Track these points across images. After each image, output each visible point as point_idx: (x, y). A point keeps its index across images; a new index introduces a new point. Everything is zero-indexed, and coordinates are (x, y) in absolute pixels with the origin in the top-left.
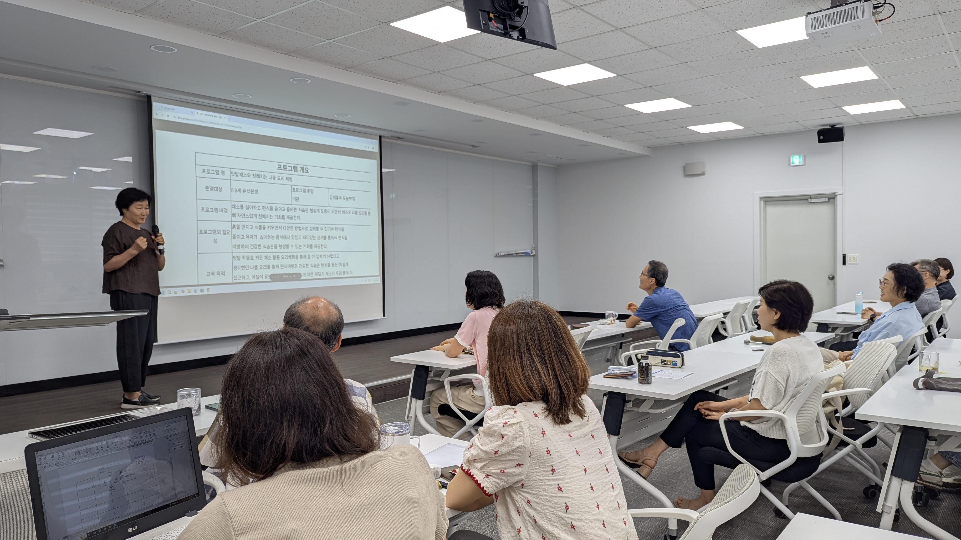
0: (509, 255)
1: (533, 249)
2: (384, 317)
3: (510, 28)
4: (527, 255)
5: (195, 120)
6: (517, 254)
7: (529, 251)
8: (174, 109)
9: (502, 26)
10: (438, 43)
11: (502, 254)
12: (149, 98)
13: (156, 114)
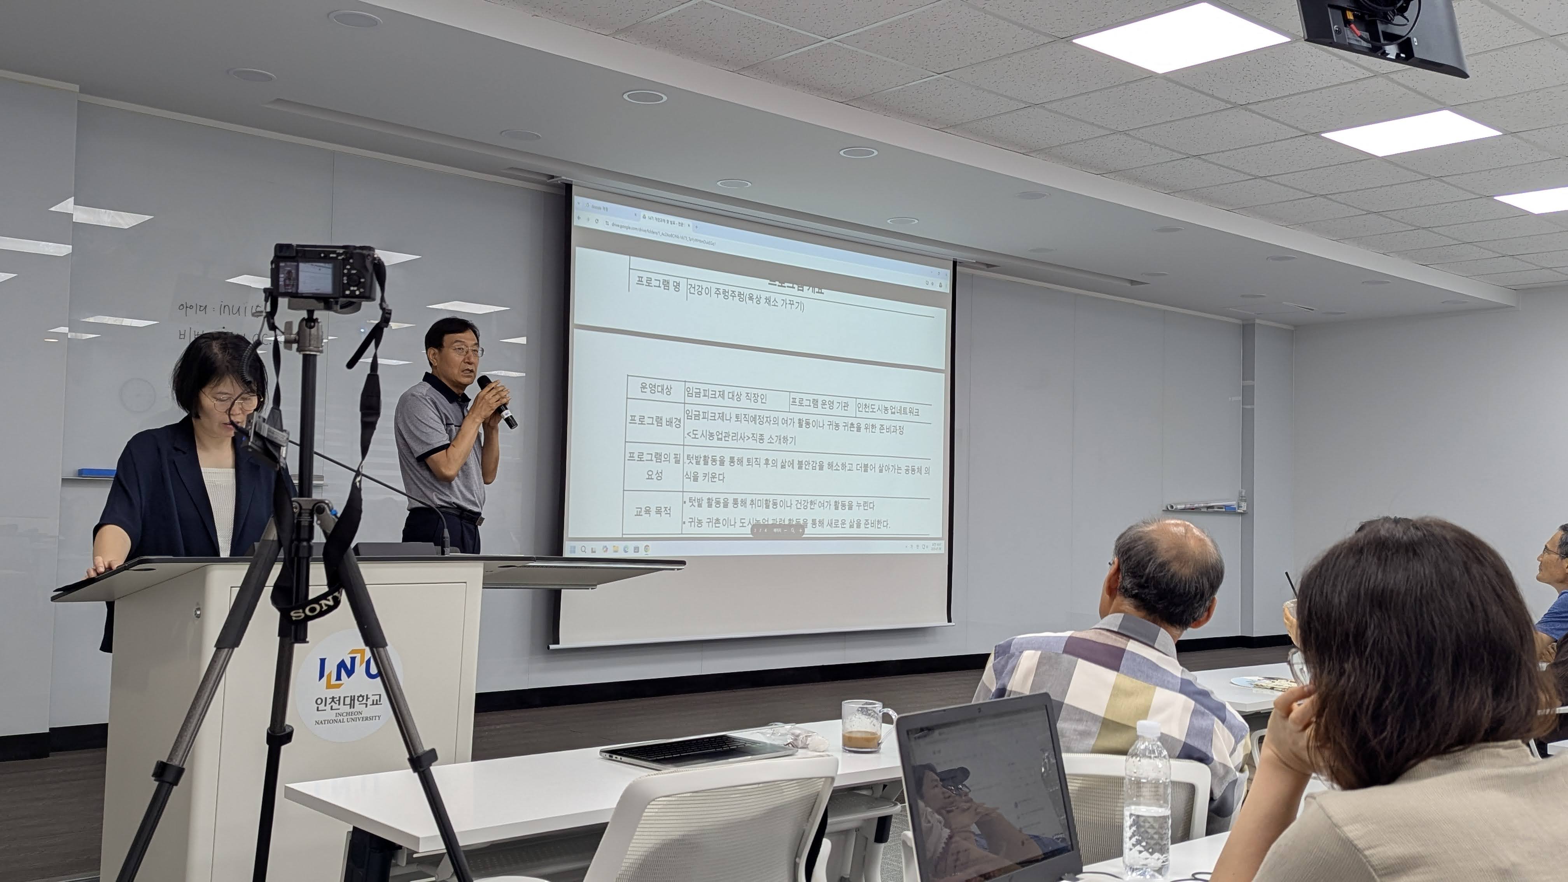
0: (1193, 510)
1: (1242, 499)
2: (950, 624)
3: (1385, 39)
4: (1229, 511)
5: (640, 230)
6: (1208, 507)
7: (1234, 503)
8: (607, 209)
9: (1368, 34)
10: (1151, 75)
11: (1179, 507)
12: (568, 187)
13: (579, 218)
